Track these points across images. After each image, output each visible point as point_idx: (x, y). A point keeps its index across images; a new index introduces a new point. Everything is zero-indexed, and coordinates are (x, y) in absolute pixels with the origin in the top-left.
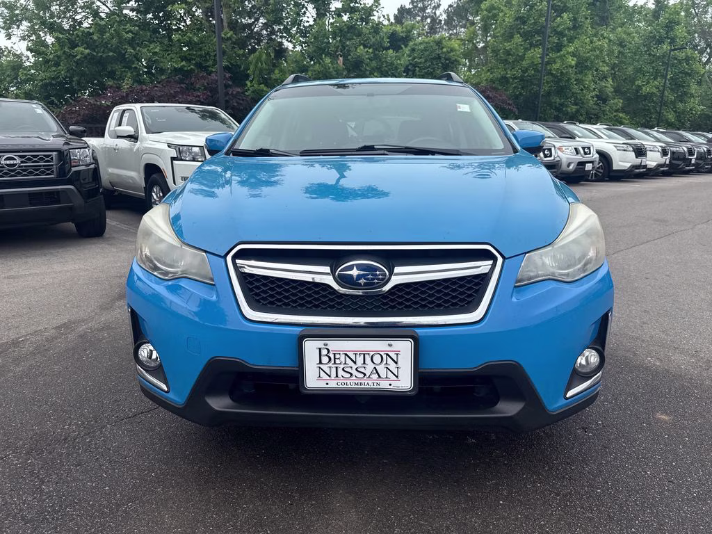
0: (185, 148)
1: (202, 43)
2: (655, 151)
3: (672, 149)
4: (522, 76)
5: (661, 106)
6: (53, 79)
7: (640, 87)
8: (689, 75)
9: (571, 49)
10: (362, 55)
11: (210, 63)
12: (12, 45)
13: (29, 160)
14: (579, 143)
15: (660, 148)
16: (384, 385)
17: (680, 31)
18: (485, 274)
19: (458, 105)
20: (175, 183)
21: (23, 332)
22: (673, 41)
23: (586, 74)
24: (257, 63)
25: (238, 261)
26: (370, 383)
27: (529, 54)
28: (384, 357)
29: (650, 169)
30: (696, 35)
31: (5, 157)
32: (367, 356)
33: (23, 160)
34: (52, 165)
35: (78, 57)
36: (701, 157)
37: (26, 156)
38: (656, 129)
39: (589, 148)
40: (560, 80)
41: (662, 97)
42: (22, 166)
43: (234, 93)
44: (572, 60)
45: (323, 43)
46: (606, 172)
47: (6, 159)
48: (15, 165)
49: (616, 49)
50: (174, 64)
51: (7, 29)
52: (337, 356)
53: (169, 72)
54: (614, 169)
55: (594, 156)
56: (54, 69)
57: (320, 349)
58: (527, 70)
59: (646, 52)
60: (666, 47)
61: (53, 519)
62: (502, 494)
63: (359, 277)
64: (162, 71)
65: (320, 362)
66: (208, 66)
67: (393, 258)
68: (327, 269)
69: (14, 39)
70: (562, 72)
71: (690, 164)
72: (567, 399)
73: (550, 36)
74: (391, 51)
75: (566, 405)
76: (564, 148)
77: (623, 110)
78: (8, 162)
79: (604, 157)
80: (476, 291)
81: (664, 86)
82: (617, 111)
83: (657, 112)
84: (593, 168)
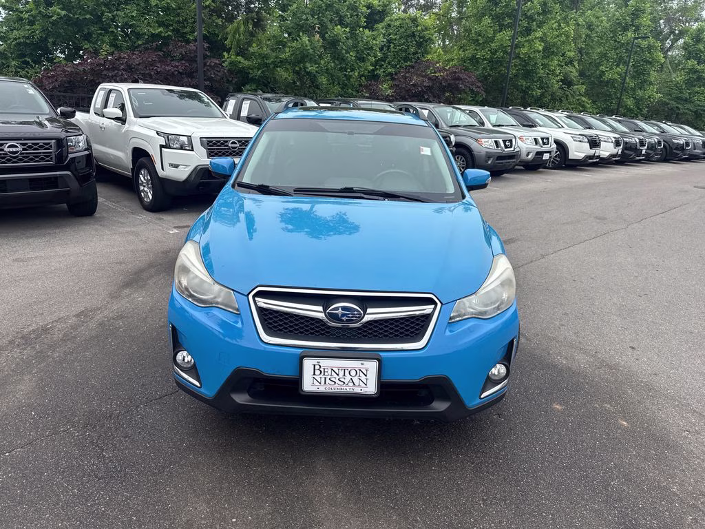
0: (173, 136)
1: (180, 9)
2: (609, 142)
3: (625, 139)
4: (492, 58)
5: (621, 92)
6: (27, 38)
7: (603, 73)
8: (650, 63)
9: (539, 34)
10: (339, 33)
11: (188, 30)
13: (30, 147)
14: (539, 132)
15: (614, 140)
16: (357, 390)
17: (645, 20)
18: (429, 314)
19: (422, 148)
20: (163, 169)
21: (49, 319)
22: (638, 28)
23: (552, 60)
24: (235, 33)
25: (256, 299)
26: (347, 388)
27: (499, 36)
28: (358, 371)
29: (603, 159)
30: (661, 21)
31: (8, 145)
32: (346, 371)
33: (25, 147)
34: (51, 152)
35: (54, 18)
36: (652, 147)
37: (27, 144)
38: (614, 117)
39: (548, 139)
40: (527, 64)
41: (623, 84)
42: (23, 153)
43: (213, 64)
44: (540, 45)
45: (301, 20)
46: (563, 161)
47: (9, 147)
48: (16, 152)
49: (584, 31)
50: (151, 30)
52: (326, 370)
53: (146, 37)
54: (570, 158)
55: (552, 147)
56: (28, 27)
57: (314, 365)
58: (496, 51)
59: (611, 37)
60: (630, 34)
61: (118, 477)
62: (435, 462)
63: (343, 315)
64: (139, 36)
65: (314, 374)
66: (185, 33)
67: (366, 302)
68: (320, 308)
70: (529, 56)
71: (640, 154)
72: (481, 399)
73: (520, 20)
74: (367, 31)
75: (481, 403)
76: (524, 138)
77: (587, 94)
78: (11, 149)
79: (561, 146)
80: (422, 327)
81: (626, 73)
82: (581, 95)
83: (617, 98)
84: (550, 157)
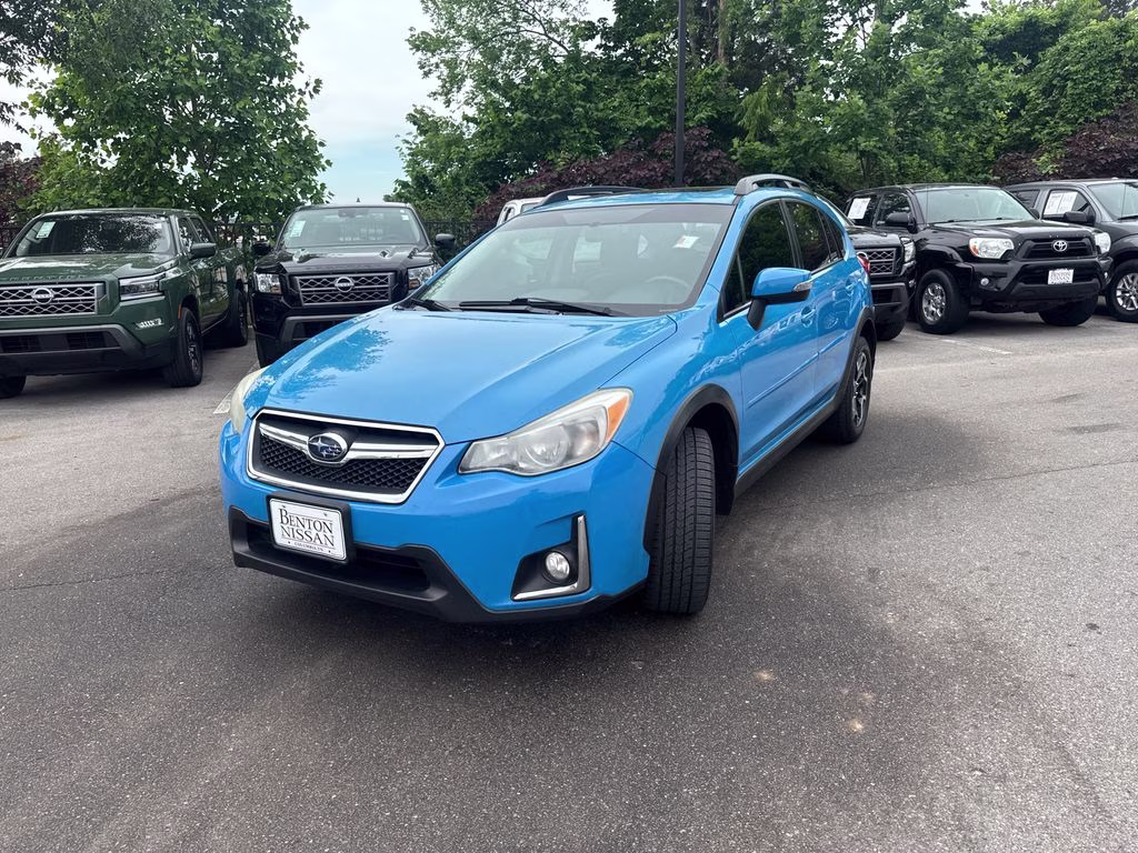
10: (921, 80)
12: (451, 114)
13: (363, 281)
16: (324, 551)
25: (261, 425)
26: (315, 547)
28: (323, 525)
32: (311, 522)
33: (358, 282)
35: (514, 126)
37: (360, 278)
42: (355, 289)
47: (340, 281)
48: (348, 288)
51: (446, 95)
52: (292, 519)
57: (281, 511)
63: (323, 448)
65: (282, 522)
67: (353, 434)
68: (305, 438)
69: (453, 106)
72: (514, 601)
75: (514, 607)
78: (342, 285)
